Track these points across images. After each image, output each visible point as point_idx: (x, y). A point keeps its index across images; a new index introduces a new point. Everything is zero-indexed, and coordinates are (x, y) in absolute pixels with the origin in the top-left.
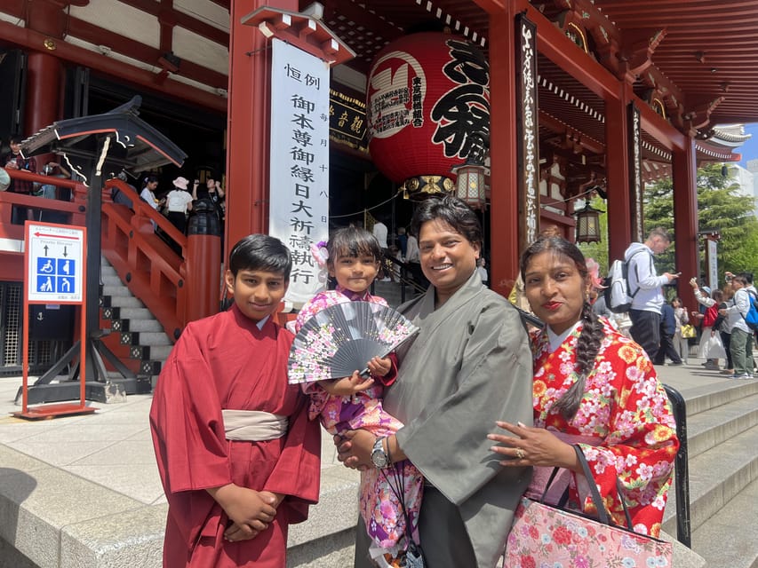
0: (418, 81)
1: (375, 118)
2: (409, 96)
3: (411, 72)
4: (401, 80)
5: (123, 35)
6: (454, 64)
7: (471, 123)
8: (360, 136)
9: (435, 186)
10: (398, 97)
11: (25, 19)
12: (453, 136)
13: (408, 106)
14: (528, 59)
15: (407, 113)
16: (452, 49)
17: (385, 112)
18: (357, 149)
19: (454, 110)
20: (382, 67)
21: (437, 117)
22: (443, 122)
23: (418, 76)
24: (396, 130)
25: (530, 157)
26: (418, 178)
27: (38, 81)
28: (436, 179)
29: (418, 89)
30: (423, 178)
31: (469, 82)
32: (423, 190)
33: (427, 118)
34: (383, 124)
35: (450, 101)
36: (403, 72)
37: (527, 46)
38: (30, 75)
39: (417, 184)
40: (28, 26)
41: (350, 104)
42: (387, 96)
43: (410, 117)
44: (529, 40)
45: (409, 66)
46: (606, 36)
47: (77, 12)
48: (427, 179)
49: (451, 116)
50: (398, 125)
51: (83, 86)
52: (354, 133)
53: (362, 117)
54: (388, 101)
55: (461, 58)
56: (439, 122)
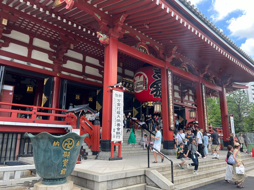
0: (146, 79)
1: (135, 87)
2: (144, 83)
3: (144, 77)
4: (142, 79)
5: (74, 70)
6: (155, 75)
7: (160, 89)
8: (132, 88)
9: (151, 104)
10: (141, 83)
11: (53, 69)
12: (155, 92)
13: (144, 85)
14: (170, 79)
15: (143, 87)
16: (154, 71)
17: (138, 86)
18: (131, 92)
19: (155, 86)
20: (137, 75)
21: (151, 88)
22: (152, 89)
23: (146, 78)
24: (141, 91)
25: (171, 102)
26: (147, 102)
27: (55, 83)
28: (152, 102)
29: (146, 81)
30: (148, 102)
31: (159, 79)
32: (148, 105)
33: (148, 88)
34: (137, 89)
35: (154, 84)
36: (142, 77)
37: (170, 76)
38: (54, 82)
39: (147, 103)
40: (53, 71)
41: (129, 81)
42: (138, 83)
43: (144, 88)
44: (170, 74)
45: (144, 75)
46: (194, 66)
47: (64, 66)
48: (149, 102)
49: (154, 88)
50: (141, 90)
51: (66, 84)
52: (130, 88)
53: (132, 84)
54: (139, 84)
55: (157, 73)
56: (151, 89)
